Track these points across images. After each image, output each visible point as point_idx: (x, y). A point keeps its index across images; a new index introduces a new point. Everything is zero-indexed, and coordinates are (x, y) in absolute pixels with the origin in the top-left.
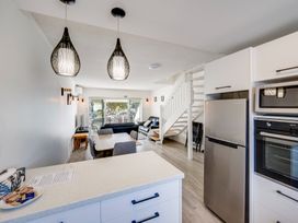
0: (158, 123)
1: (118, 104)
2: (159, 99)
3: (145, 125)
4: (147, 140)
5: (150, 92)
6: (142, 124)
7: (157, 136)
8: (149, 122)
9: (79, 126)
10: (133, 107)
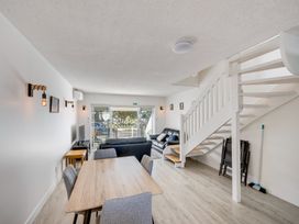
0: (177, 138)
1: (129, 113)
2: (177, 107)
3: (159, 138)
4: (162, 160)
5: (164, 98)
6: (154, 138)
7: (177, 156)
8: (164, 135)
9: (77, 140)
10: (144, 116)
